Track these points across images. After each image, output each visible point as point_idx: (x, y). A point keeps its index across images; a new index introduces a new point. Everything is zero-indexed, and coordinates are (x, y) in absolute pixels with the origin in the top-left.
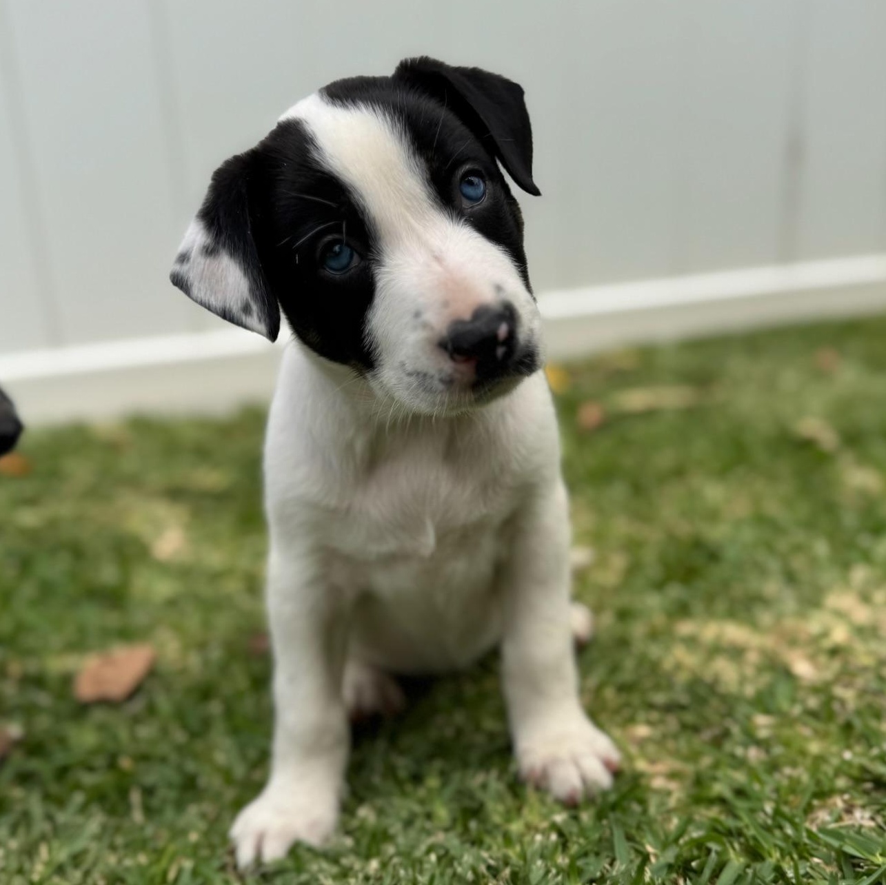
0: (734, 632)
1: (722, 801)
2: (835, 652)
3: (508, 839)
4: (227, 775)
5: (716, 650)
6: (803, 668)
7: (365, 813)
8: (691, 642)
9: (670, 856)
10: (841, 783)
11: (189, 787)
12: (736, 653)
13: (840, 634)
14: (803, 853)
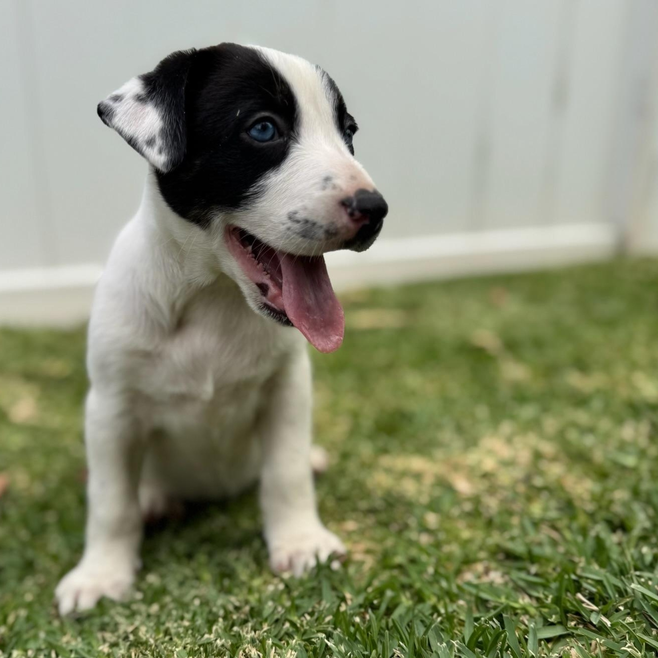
0: (417, 463)
1: (400, 567)
2: (486, 476)
3: (250, 591)
4: (55, 558)
5: (404, 474)
6: (463, 486)
7: (152, 579)
8: (388, 471)
9: (360, 599)
10: (482, 555)
11: (29, 567)
12: (418, 476)
13: (489, 464)
14: (453, 598)
